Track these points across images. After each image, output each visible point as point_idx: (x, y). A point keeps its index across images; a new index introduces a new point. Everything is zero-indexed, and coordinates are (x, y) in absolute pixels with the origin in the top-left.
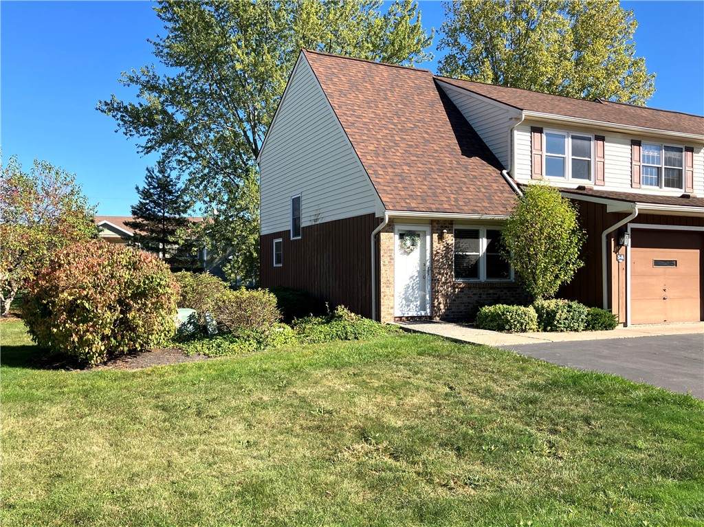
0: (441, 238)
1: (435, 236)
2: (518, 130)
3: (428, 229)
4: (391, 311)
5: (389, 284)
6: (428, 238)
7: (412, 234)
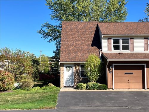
0: (76, 67)
1: (75, 67)
2: (103, 39)
3: (73, 65)
4: (63, 84)
5: (62, 78)
6: (73, 68)
7: (69, 67)
